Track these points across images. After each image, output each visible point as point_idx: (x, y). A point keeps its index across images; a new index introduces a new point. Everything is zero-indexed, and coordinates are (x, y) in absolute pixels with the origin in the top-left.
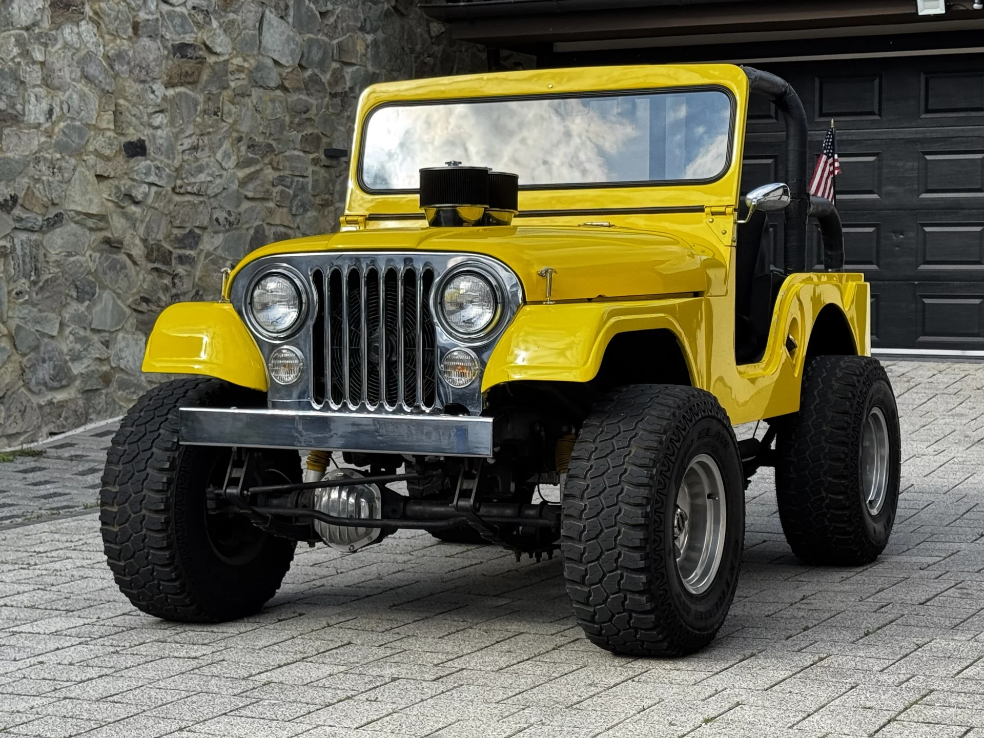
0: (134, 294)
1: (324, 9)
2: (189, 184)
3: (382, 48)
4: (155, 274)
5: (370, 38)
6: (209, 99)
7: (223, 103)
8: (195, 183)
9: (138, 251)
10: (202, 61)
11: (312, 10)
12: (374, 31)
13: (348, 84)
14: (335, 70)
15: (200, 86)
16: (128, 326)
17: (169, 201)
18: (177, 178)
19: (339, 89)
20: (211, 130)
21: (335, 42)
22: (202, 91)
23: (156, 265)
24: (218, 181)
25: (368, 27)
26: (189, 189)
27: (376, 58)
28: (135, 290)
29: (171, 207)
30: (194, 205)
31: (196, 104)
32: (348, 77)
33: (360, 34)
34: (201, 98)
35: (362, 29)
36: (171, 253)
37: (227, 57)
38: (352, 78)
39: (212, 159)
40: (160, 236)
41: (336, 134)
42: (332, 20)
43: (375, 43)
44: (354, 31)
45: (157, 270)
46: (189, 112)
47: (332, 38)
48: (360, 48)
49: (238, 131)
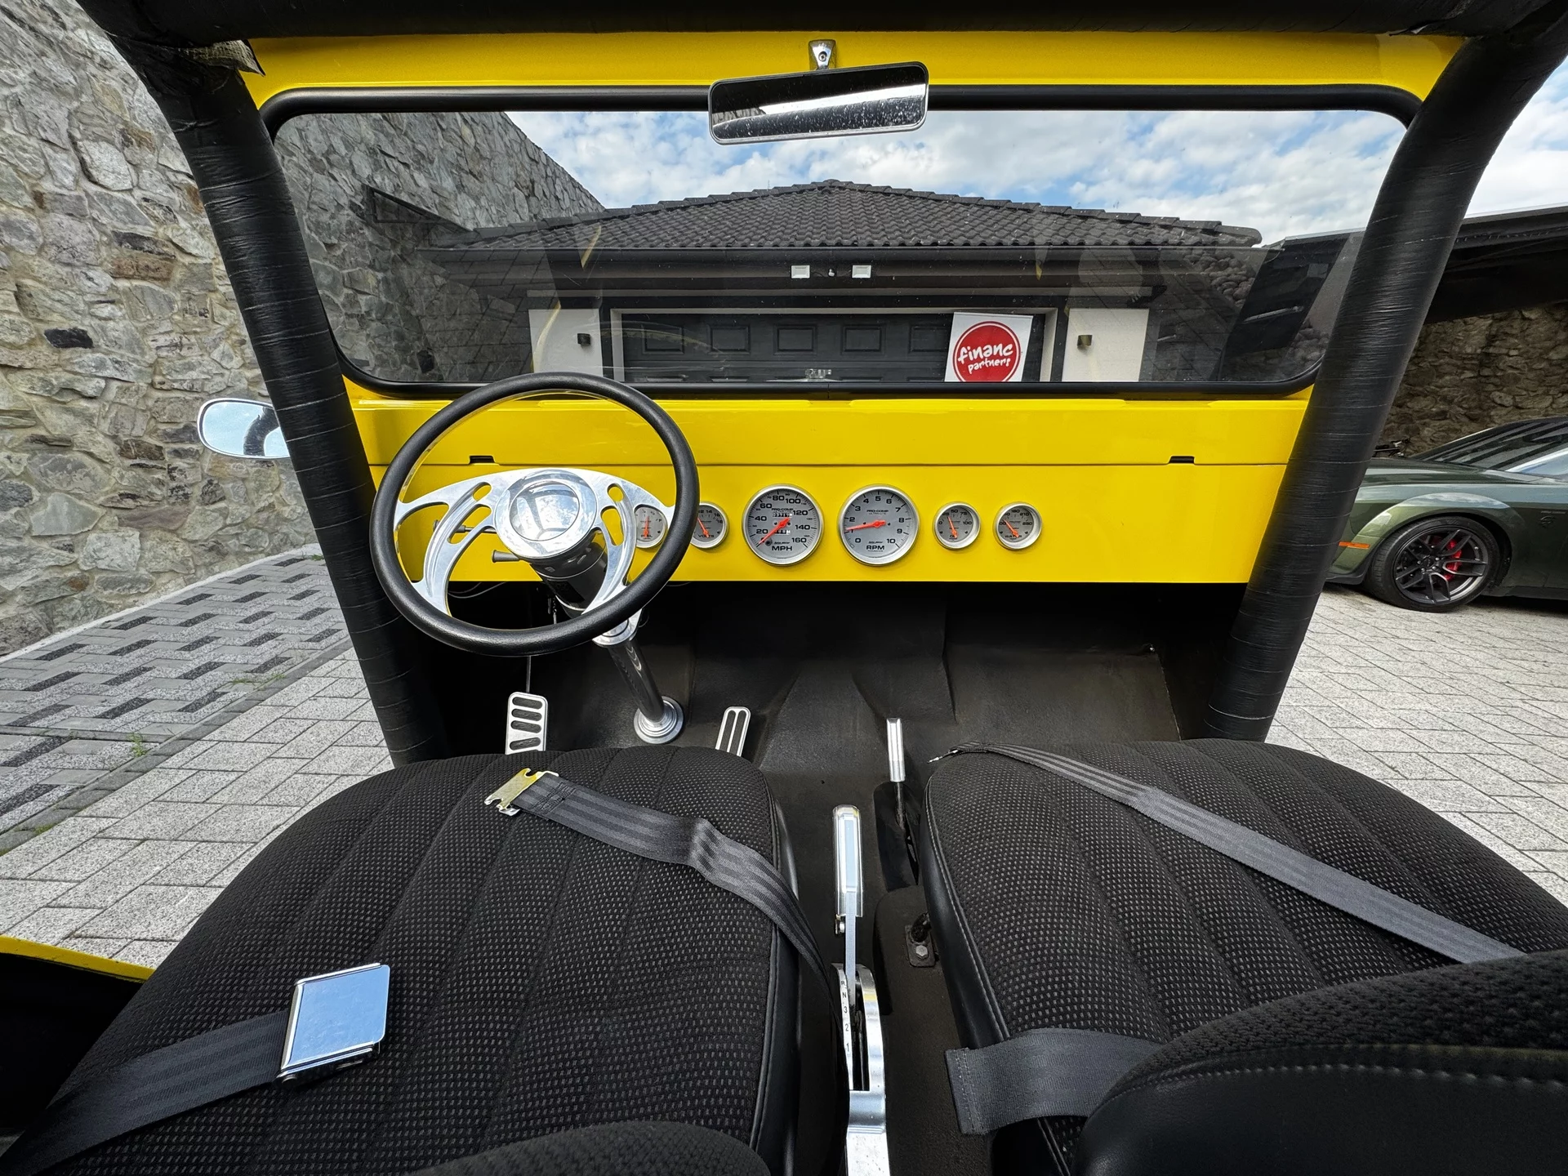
0: (107, 493)
1: (329, 241)
2: (175, 381)
3: (392, 286)
4: (140, 471)
5: (380, 275)
6: (189, 299)
7: (211, 305)
8: (185, 380)
9: (104, 447)
10: (170, 259)
11: (314, 239)
12: (384, 270)
13: (364, 309)
14: (347, 296)
15: (172, 284)
16: (104, 524)
17: (145, 396)
18: (154, 373)
19: (355, 311)
20: (198, 330)
21: (345, 272)
22: (178, 288)
23: (137, 461)
24: (218, 379)
25: (377, 264)
26: (176, 385)
27: (388, 292)
28: (107, 489)
29: (150, 403)
30: (187, 401)
31: (170, 303)
32: (362, 303)
33: (371, 271)
34: (178, 297)
35: (372, 266)
36: (160, 448)
37: (209, 261)
38: (366, 304)
39: (206, 358)
40: (137, 432)
41: (356, 348)
42: (339, 253)
43: (386, 281)
44: (363, 265)
45: (140, 466)
46: (160, 308)
47: (341, 268)
48: (372, 282)
49: (237, 334)
